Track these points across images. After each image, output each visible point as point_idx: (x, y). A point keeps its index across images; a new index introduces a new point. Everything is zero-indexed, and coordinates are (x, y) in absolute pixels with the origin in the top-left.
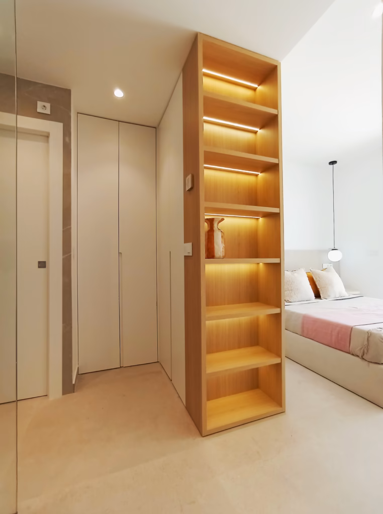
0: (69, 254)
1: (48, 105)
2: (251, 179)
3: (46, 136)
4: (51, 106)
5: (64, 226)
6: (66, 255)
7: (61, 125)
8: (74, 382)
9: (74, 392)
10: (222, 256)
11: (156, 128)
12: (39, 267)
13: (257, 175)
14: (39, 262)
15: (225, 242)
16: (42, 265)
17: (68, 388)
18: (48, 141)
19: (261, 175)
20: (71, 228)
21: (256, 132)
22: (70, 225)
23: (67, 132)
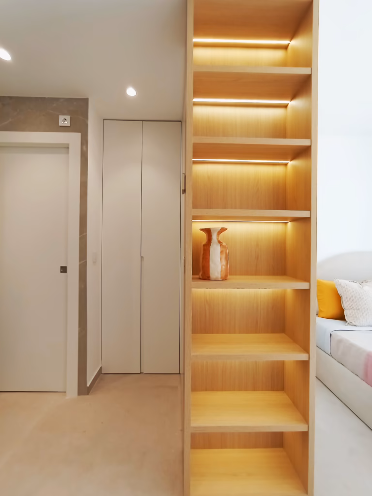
0: (85, 261)
1: (68, 117)
2: (279, 170)
3: (67, 147)
4: (71, 118)
5: (80, 234)
6: (83, 261)
7: (79, 135)
8: (88, 385)
9: (88, 394)
10: (220, 276)
11: (181, 121)
12: (61, 272)
13: (286, 165)
14: (61, 267)
15: (226, 258)
16: (64, 269)
17: (84, 390)
18: (68, 153)
19: (291, 163)
20: (86, 235)
21: (286, 106)
22: (86, 232)
23: (84, 142)
